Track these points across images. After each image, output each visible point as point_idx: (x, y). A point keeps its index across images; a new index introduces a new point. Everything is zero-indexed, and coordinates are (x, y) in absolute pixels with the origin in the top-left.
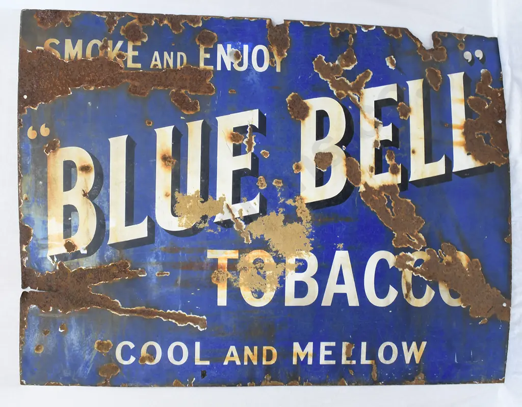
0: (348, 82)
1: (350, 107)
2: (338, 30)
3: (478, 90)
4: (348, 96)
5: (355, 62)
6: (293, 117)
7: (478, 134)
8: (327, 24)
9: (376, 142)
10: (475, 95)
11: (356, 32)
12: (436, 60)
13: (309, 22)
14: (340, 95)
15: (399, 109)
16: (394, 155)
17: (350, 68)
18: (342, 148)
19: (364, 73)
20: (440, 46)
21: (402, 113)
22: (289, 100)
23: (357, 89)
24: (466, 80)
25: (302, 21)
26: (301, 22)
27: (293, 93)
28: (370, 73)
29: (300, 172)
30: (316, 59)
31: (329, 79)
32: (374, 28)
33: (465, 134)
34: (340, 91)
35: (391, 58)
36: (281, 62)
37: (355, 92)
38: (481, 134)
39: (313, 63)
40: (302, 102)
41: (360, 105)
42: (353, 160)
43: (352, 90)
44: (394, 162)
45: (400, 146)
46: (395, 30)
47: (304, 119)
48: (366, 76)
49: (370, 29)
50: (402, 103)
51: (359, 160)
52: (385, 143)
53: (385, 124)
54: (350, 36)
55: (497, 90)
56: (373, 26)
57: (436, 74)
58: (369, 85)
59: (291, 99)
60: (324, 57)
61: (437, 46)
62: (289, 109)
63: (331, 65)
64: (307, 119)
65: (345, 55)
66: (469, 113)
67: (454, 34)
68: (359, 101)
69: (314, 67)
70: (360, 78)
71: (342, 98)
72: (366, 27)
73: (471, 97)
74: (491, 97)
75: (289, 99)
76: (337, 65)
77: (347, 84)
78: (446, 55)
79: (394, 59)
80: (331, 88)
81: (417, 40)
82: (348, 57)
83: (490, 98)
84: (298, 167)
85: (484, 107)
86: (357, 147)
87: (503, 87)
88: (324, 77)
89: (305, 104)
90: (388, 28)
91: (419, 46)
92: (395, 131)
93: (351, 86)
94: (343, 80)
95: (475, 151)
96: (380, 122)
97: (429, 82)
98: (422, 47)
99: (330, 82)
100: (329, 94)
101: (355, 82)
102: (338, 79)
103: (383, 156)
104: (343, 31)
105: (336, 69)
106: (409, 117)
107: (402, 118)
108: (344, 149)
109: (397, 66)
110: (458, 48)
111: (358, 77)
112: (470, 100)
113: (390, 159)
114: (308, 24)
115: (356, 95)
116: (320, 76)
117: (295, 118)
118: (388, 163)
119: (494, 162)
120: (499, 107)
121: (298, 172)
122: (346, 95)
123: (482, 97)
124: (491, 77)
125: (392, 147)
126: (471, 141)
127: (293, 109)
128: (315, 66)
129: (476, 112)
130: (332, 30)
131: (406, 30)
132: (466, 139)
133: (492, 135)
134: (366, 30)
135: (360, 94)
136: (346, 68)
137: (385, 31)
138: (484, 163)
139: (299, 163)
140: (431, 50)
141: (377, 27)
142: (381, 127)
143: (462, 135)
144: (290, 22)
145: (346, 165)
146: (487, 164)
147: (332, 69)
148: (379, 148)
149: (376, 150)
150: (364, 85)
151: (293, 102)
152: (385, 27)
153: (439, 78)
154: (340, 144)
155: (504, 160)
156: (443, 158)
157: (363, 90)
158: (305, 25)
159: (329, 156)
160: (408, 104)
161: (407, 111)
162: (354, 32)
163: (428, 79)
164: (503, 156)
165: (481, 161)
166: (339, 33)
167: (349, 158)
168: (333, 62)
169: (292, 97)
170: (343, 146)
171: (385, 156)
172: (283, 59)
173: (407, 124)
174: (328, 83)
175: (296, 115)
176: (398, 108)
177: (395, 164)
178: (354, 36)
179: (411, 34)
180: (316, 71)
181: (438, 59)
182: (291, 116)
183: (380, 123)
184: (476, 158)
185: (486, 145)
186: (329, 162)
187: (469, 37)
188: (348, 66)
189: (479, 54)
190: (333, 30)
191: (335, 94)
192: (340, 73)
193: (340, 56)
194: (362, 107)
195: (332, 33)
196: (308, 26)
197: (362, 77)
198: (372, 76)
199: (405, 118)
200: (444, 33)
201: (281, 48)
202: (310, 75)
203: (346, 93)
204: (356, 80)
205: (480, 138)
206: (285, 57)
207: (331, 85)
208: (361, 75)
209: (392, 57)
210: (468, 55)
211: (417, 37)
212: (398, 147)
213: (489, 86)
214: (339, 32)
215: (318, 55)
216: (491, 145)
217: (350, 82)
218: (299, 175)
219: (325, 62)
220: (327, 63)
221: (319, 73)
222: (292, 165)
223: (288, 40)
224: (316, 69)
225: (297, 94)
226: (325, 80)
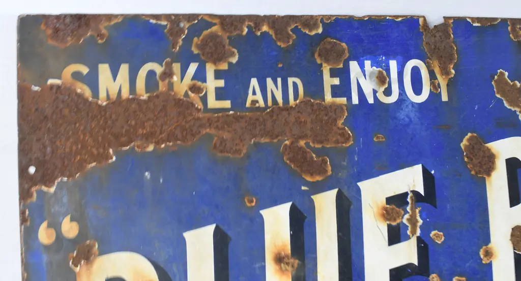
6: (473, 173)
8: (504, 21)
13: (479, 20)
22: (466, 146)
25: (469, 18)
26: (468, 20)
27: (469, 134)
29: (491, 261)
30: (496, 77)
31: (518, 106)
36: (448, 85)
39: (493, 83)
40: (485, 147)
47: (489, 175)
59: (467, 143)
60: (507, 74)
62: (466, 159)
63: (518, 84)
64: (494, 174)
69: (495, 90)
75: (464, 143)
84: (488, 254)
88: (511, 105)
89: (489, 150)
114: (478, 23)
116: (506, 104)
117: (476, 173)
121: (488, 262)
127: (472, 160)
130: (512, 29)
139: (490, 246)
144: (452, 21)
151: (471, 148)
158: (474, 25)
169: (468, 140)
172: (450, 79)
174: (518, 113)
175: (477, 169)
180: (498, 96)
182: (471, 171)
190: (514, 30)
195: (513, 35)
196: (479, 25)
201: (445, 63)
202: (491, 104)
206: (453, 76)
215: (498, 71)
218: (490, 266)
219: (509, 81)
220: (512, 82)
221: (503, 99)
222: (479, 251)
223: (454, 49)
224: (498, 93)
225: (475, 135)
226: (513, 109)
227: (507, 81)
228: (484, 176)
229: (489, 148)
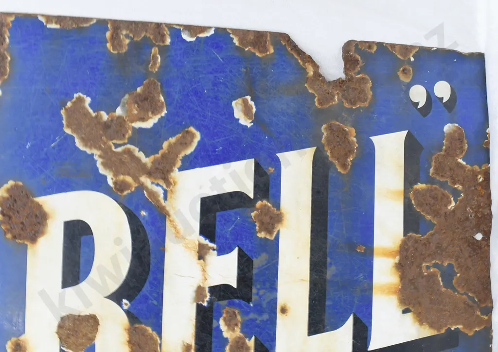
0: (141, 155)
1: (143, 213)
2: (127, 36)
3: (436, 169)
4: (142, 187)
5: (162, 111)
6: (9, 236)
7: (428, 267)
8: (102, 24)
9: (200, 291)
10: (429, 180)
11: (168, 41)
12: (346, 105)
13: (59, 19)
14: (121, 186)
15: (256, 216)
16: (239, 318)
17: (148, 124)
18: (120, 304)
19: (180, 135)
20: (359, 73)
21: (262, 223)
22: (3, 198)
23: (162, 172)
24: (412, 149)
25: (43, 15)
26: (40, 18)
27: (11, 183)
28: (193, 136)
30: (69, 104)
31: (100, 148)
32: (212, 32)
33: (400, 266)
34: (121, 177)
35: (245, 102)
37: (155, 178)
38: (436, 266)
39: (63, 112)
40: (33, 202)
41: (168, 208)
42: (146, 330)
43: (149, 174)
44: (238, 333)
45: (254, 298)
46: (259, 39)
47: (34, 241)
48: (184, 144)
49: (201, 35)
50: (265, 202)
51: (158, 329)
52: (221, 292)
53: (222, 251)
54: (154, 50)
55: (476, 167)
56: (210, 28)
57: (345, 134)
58: (191, 163)
59: (6, 195)
60: (88, 100)
61: (352, 73)
63: (105, 116)
64: (41, 240)
65: (139, 95)
66: (412, 221)
67: (393, 46)
68: (166, 198)
69: (64, 122)
70: (170, 146)
71: (125, 193)
72: (193, 29)
73: (420, 186)
74: (462, 184)
76: (119, 117)
77: (138, 160)
78: (370, 94)
79: (252, 103)
80: (102, 171)
81: (309, 59)
82: (146, 99)
83: (460, 187)
84: (19, 348)
85: (446, 206)
86: (155, 302)
87: (488, 162)
88: (86, 145)
89: (39, 206)
90: (243, 34)
91: (311, 72)
92: (244, 264)
93: (149, 165)
94: (129, 152)
95: (420, 304)
96: (211, 245)
97: (328, 153)
98: (318, 75)
99: (100, 156)
100: (98, 184)
101: (158, 156)
102: (119, 149)
103: (214, 321)
104: (137, 39)
105: (116, 128)
106: (279, 231)
107: (262, 235)
108: (126, 307)
109: (257, 119)
110: (398, 76)
111: (165, 145)
112: (417, 192)
113: (231, 326)
114: (56, 23)
115: (158, 185)
116: (78, 144)
117: (15, 237)
118: (226, 333)
119: (460, 327)
120: (479, 206)
122: (134, 185)
123: (443, 185)
124: (466, 141)
125: (237, 301)
126: (412, 282)
127: (10, 218)
128: (67, 121)
129: (429, 217)
130: (112, 36)
131: (286, 37)
132: (402, 278)
133: (460, 266)
134: (192, 37)
135: (168, 184)
136: (138, 125)
137: (236, 41)
138: (438, 329)
139: (22, 338)
140: (339, 83)
141: (217, 30)
142: (212, 257)
143: (394, 270)
144: (12, 19)
145: (130, 342)
146: (443, 331)
147: (106, 126)
148: (205, 304)
149: (200, 308)
150: (179, 164)
151: (11, 202)
152: (236, 31)
153: (350, 143)
154: (116, 297)
155: (480, 322)
156: (350, 322)
157: (176, 175)
158: (49, 26)
159: (92, 322)
160: (277, 205)
161: (274, 219)
162: (163, 41)
163: (326, 148)
164: (479, 313)
165: (432, 326)
166: (129, 44)
167: (137, 326)
168: (111, 109)
169: (8, 190)
170: (125, 301)
171: (218, 321)
173: (272, 248)
174: (96, 158)
175: (17, 231)
176: (253, 214)
177: (240, 338)
178: (163, 50)
179: (295, 47)
180: (68, 131)
181: (353, 103)
182: (6, 234)
183: (210, 248)
184: (421, 319)
185: (444, 289)
186: (90, 335)
187: (424, 53)
188: (143, 119)
189: (443, 90)
190: (115, 37)
191: (110, 182)
192: (124, 135)
193: (127, 96)
194: (171, 212)
195: (112, 44)
196: (57, 26)
197: (175, 144)
198: (199, 143)
199: (268, 237)
200: (370, 44)
202: (53, 141)
203: (136, 179)
204: (161, 152)
205: (432, 276)
207: (103, 164)
208: (172, 140)
209: (249, 98)
210: (418, 94)
211: (308, 53)
212: (249, 300)
213: (461, 161)
214: (127, 41)
215: (76, 95)
216: (455, 290)
217: (147, 156)
219: (91, 111)
220: (94, 112)
221: (75, 135)
222: (6, 343)
223: (7, 58)
224: (68, 126)
225: (20, 183)
226: (89, 151)
227: (88, 111)
228: (26, 243)
229: (40, 203)
